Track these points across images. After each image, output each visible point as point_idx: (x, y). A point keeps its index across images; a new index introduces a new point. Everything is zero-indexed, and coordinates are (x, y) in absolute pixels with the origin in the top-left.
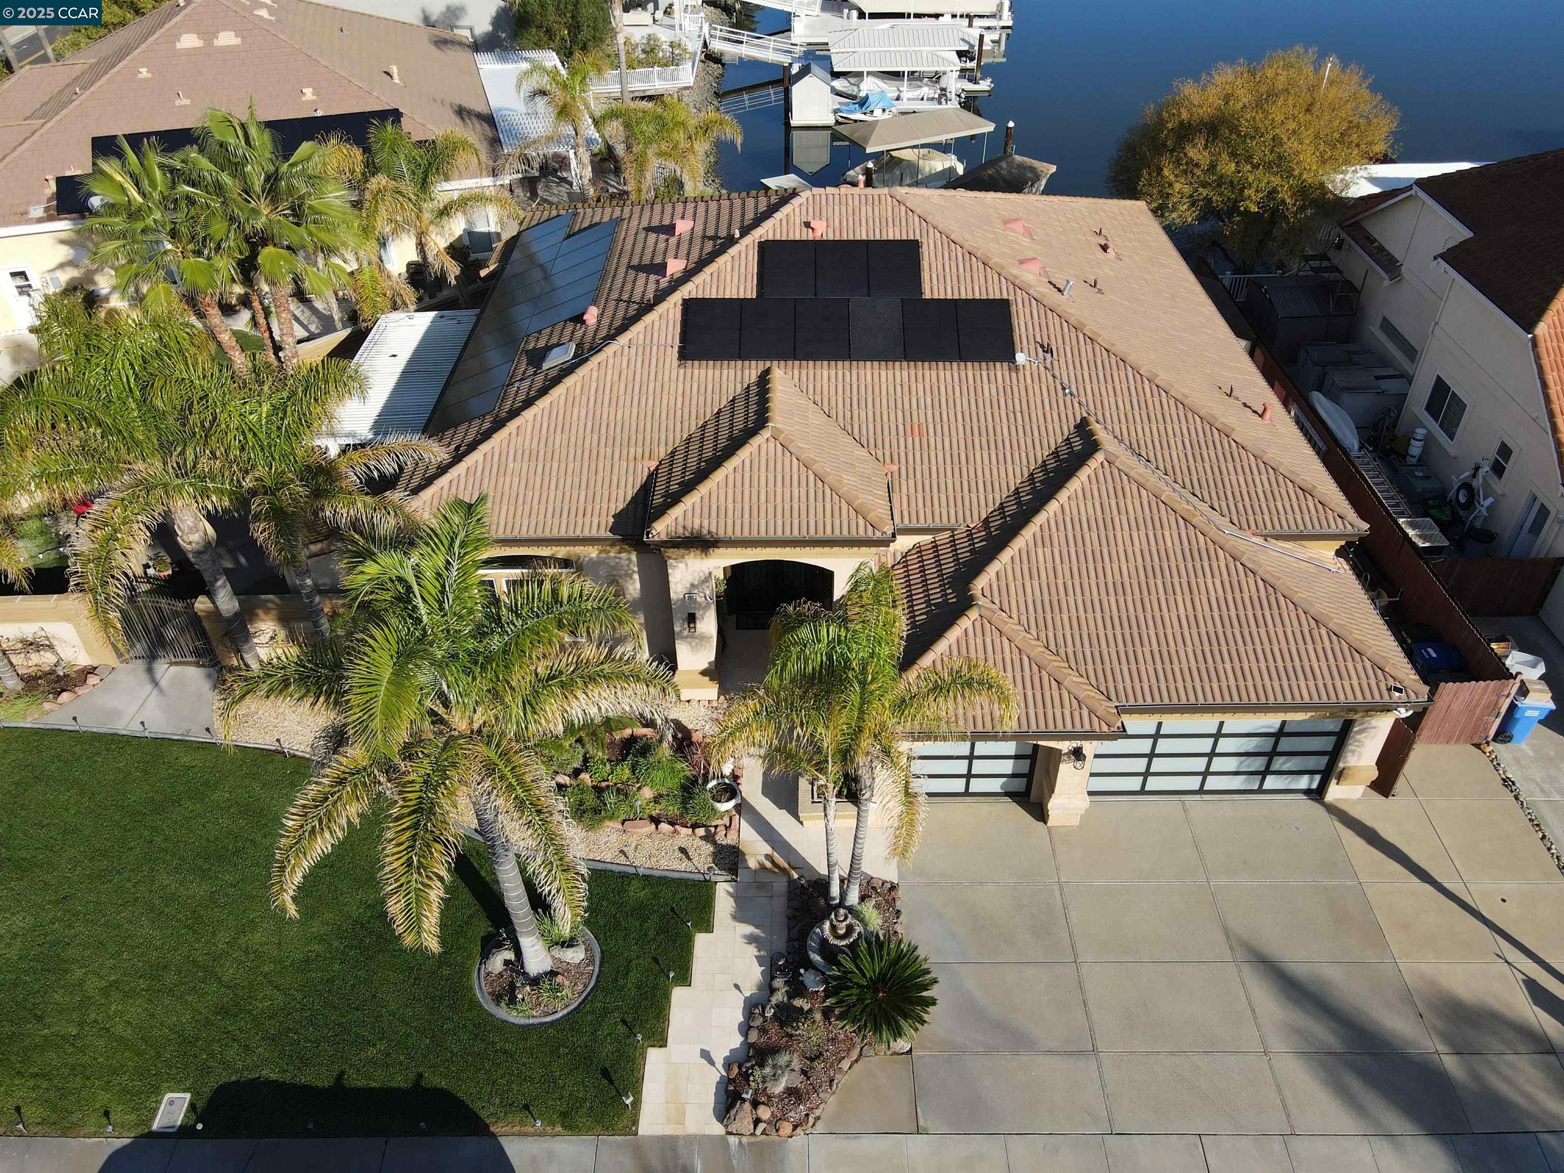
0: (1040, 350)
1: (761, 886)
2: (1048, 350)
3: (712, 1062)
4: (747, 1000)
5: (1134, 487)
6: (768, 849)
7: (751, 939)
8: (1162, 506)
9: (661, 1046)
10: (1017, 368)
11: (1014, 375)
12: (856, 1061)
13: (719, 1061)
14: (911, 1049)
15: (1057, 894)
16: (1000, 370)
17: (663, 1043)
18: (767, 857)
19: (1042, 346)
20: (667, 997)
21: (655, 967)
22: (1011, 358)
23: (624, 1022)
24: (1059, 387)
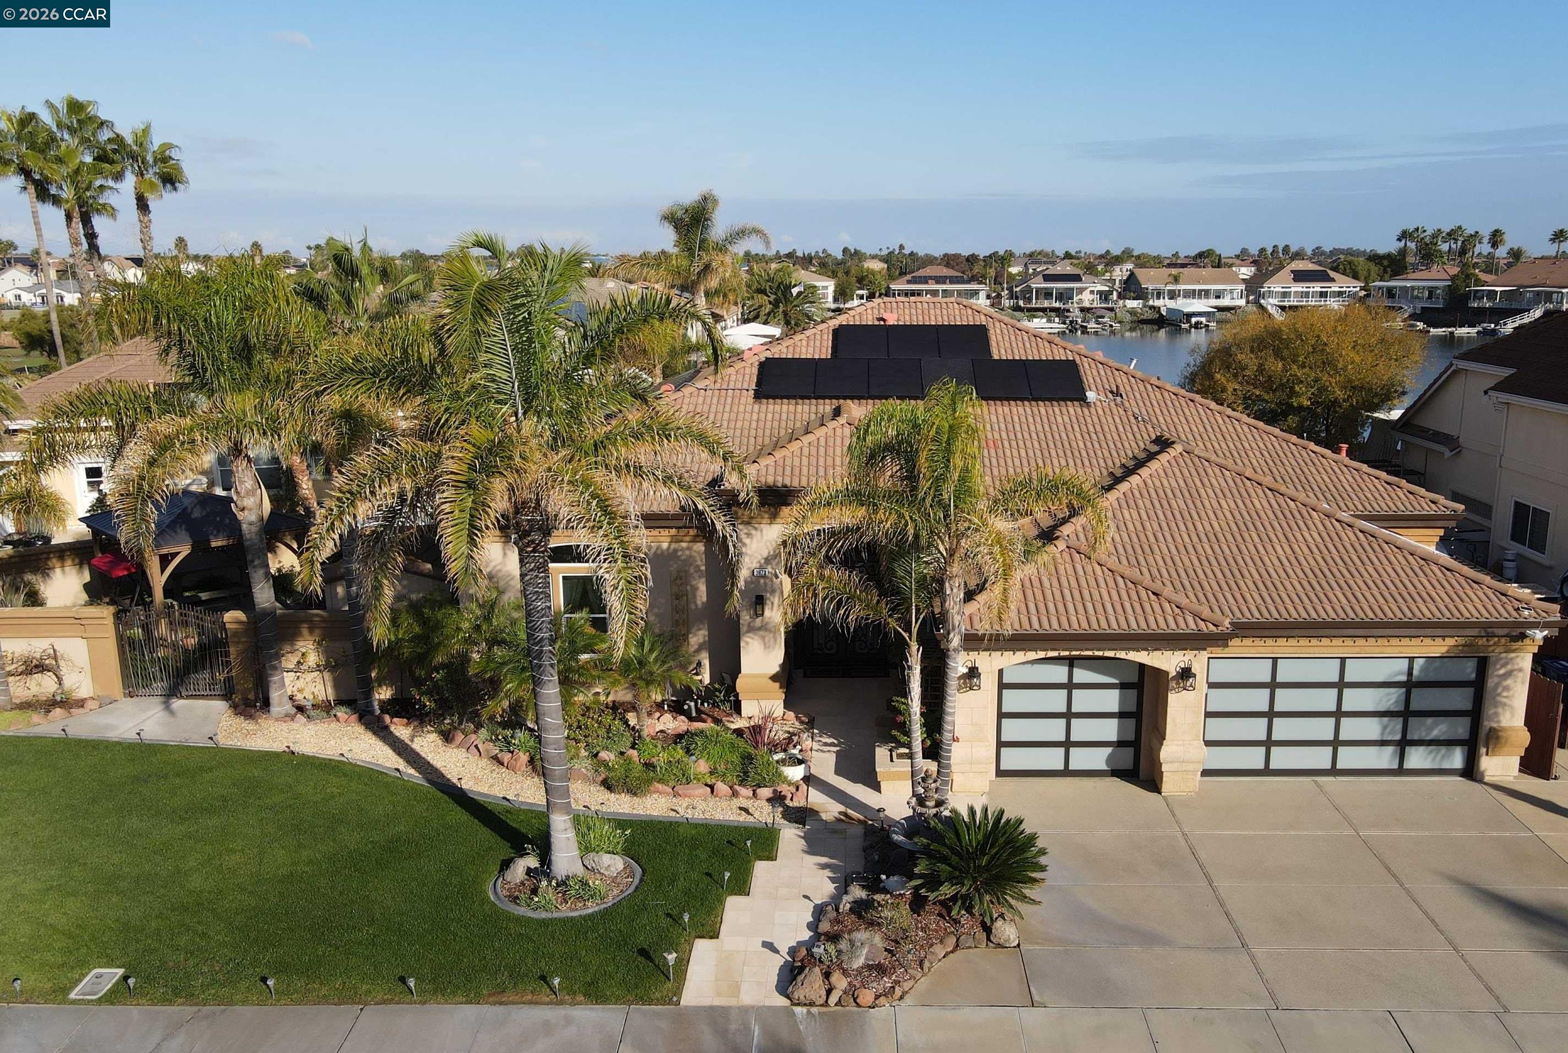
0: (1110, 395)
1: (834, 831)
2: (1117, 393)
3: (776, 951)
4: (816, 906)
5: (1217, 470)
6: (842, 808)
7: (824, 866)
8: (1248, 482)
9: (711, 938)
10: (1088, 405)
11: (1086, 411)
12: (952, 952)
13: (784, 950)
14: (1019, 945)
15: (1182, 841)
16: (1073, 409)
17: (714, 935)
18: (840, 813)
19: (1112, 392)
20: (722, 902)
21: (707, 880)
22: (1081, 398)
23: (669, 915)
24: (1132, 419)
